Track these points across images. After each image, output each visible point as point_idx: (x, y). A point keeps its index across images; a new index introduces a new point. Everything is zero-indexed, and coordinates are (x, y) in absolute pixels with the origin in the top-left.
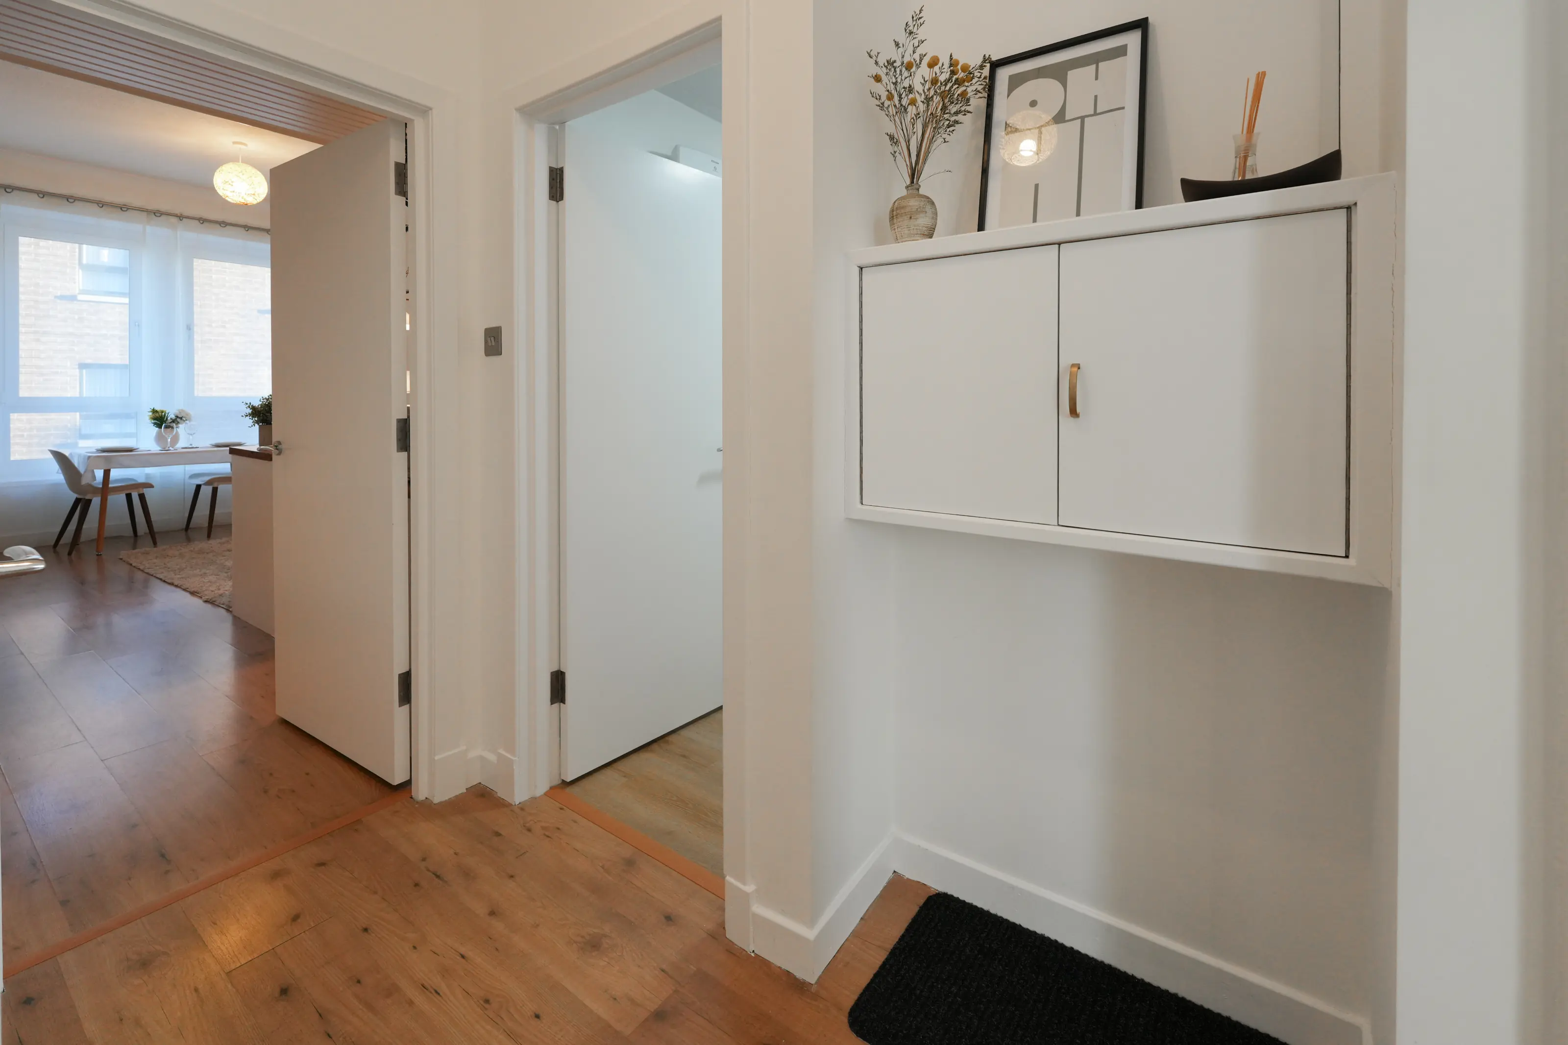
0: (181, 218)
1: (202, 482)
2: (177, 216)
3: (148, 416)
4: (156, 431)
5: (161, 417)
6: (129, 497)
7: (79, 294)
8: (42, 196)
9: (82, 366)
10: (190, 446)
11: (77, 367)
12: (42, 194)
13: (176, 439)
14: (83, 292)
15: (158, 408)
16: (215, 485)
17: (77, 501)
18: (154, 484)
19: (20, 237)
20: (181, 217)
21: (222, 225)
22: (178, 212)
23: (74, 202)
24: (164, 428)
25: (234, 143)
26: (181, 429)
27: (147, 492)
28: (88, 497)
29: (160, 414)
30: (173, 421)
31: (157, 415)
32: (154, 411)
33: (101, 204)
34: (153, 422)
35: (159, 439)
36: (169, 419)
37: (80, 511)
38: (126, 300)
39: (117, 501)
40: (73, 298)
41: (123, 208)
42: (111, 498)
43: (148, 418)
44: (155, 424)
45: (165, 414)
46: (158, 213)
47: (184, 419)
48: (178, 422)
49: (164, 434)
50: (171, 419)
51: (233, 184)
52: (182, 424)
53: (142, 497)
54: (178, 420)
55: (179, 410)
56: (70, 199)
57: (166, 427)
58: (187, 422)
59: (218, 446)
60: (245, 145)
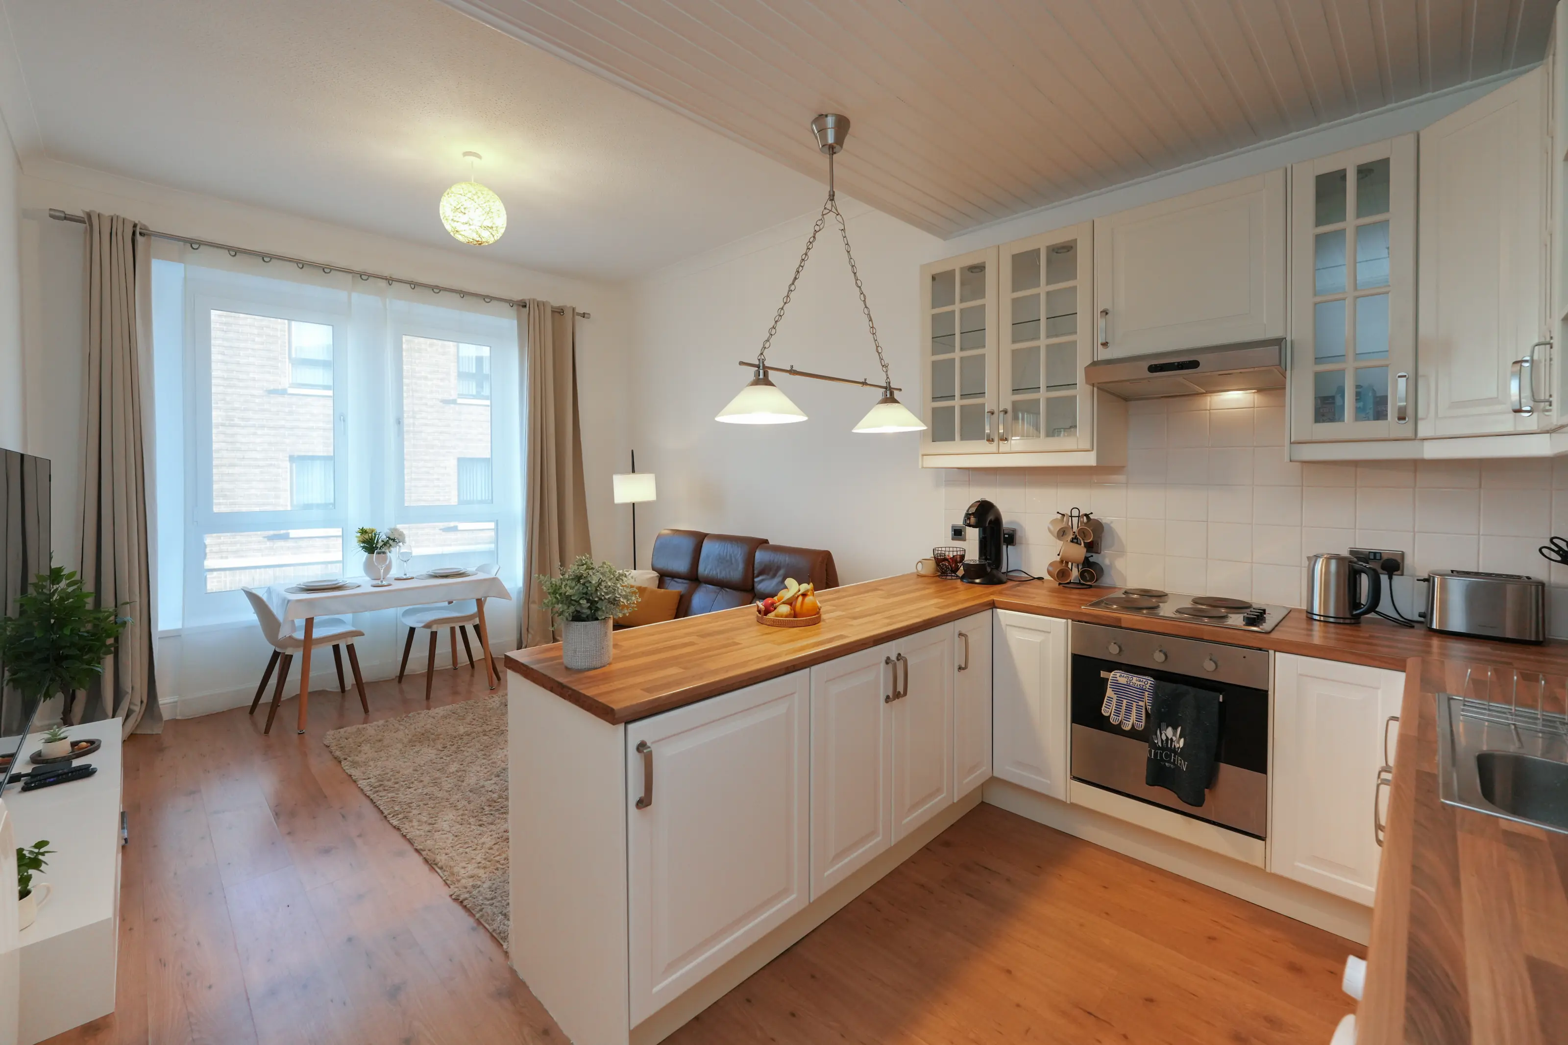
0: (390, 282)
1: (418, 622)
2: (386, 279)
3: (357, 537)
4: (365, 556)
5: (370, 539)
6: (336, 648)
7: (289, 387)
8: (233, 253)
9: (292, 459)
10: (405, 577)
11: (288, 459)
12: (235, 251)
13: (388, 568)
14: (293, 386)
15: (366, 527)
16: (434, 629)
17: (276, 655)
18: (365, 633)
19: (212, 311)
20: (390, 280)
21: (435, 290)
22: (386, 274)
23: (270, 261)
24: (376, 554)
25: (466, 154)
26: (393, 554)
27: (356, 641)
28: (288, 652)
29: (370, 535)
30: (385, 544)
31: (366, 537)
32: (363, 532)
33: (302, 264)
34: (362, 545)
35: (369, 567)
36: (380, 540)
37: (280, 667)
38: (330, 393)
39: (323, 655)
40: (283, 392)
41: (326, 269)
42: (315, 651)
43: (356, 540)
44: (363, 547)
45: (375, 535)
46: (363, 275)
47: (397, 540)
48: (390, 545)
49: (376, 564)
50: (383, 541)
51: (466, 211)
52: (393, 548)
53: (351, 648)
54: (391, 542)
55: (390, 529)
56: (265, 257)
57: (379, 553)
58: (401, 544)
59: (436, 576)
60: (478, 156)
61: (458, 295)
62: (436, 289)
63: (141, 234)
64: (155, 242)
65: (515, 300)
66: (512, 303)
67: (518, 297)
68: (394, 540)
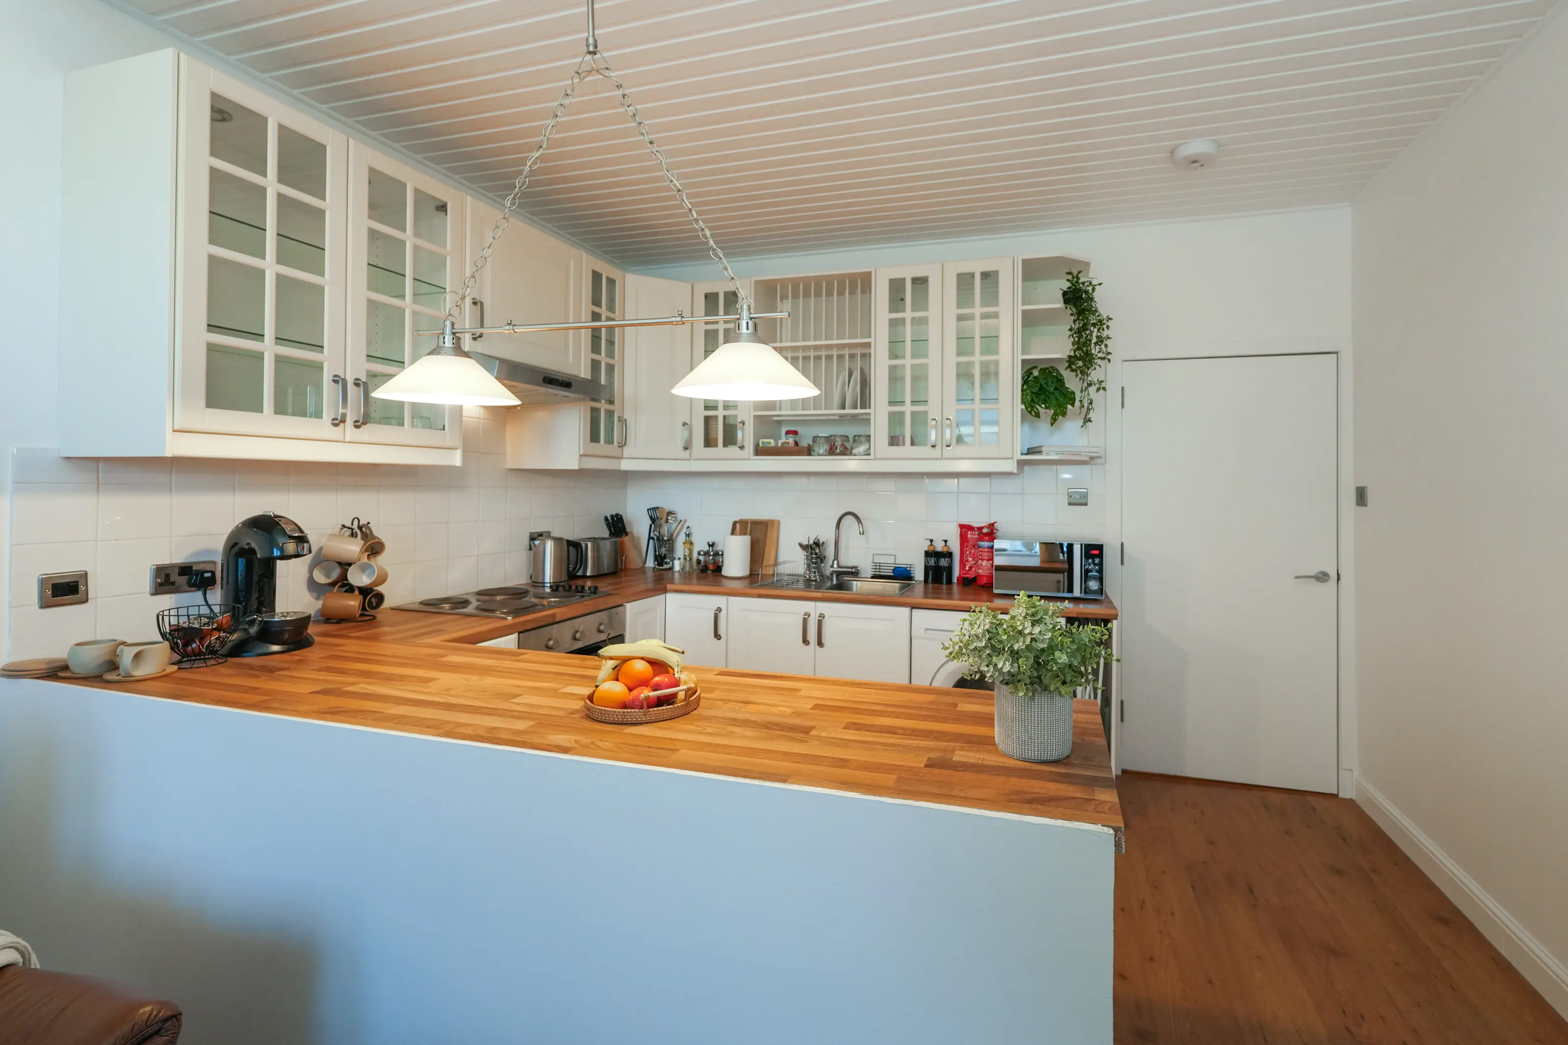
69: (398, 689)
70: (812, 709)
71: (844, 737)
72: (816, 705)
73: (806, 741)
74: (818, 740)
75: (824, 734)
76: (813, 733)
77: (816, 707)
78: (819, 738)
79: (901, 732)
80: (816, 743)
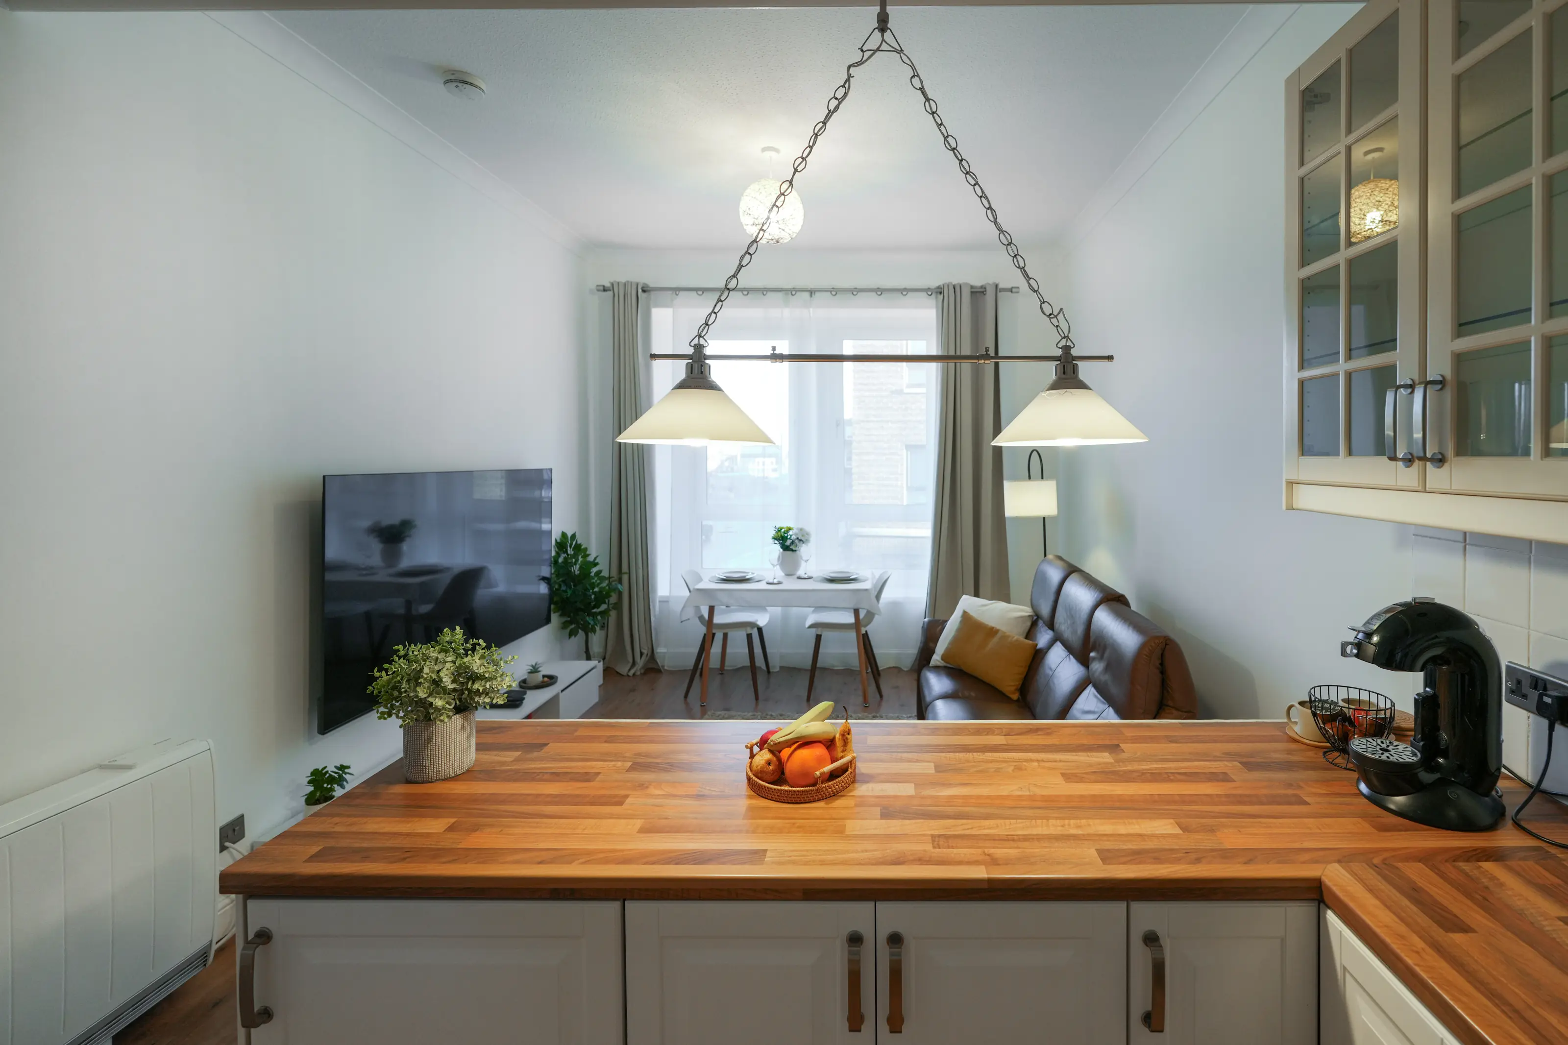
2: (809, 291)
8: (701, 293)
10: (804, 576)
12: (701, 291)
16: (818, 632)
20: (812, 291)
21: (854, 293)
32: (779, 530)
33: (746, 291)
41: (764, 292)
46: (793, 291)
48: (797, 544)
54: (797, 541)
59: (832, 580)
60: (777, 151)
61: (874, 294)
62: (854, 291)
63: (644, 291)
64: (653, 294)
65: (933, 288)
66: (929, 291)
67: (934, 283)
68: (800, 540)
69: (1064, 761)
70: (627, 796)
71: (602, 763)
72: (620, 803)
73: (636, 754)
74: (625, 757)
75: (619, 764)
76: (629, 764)
77: (619, 801)
78: (624, 759)
79: (546, 777)
80: (627, 755)
